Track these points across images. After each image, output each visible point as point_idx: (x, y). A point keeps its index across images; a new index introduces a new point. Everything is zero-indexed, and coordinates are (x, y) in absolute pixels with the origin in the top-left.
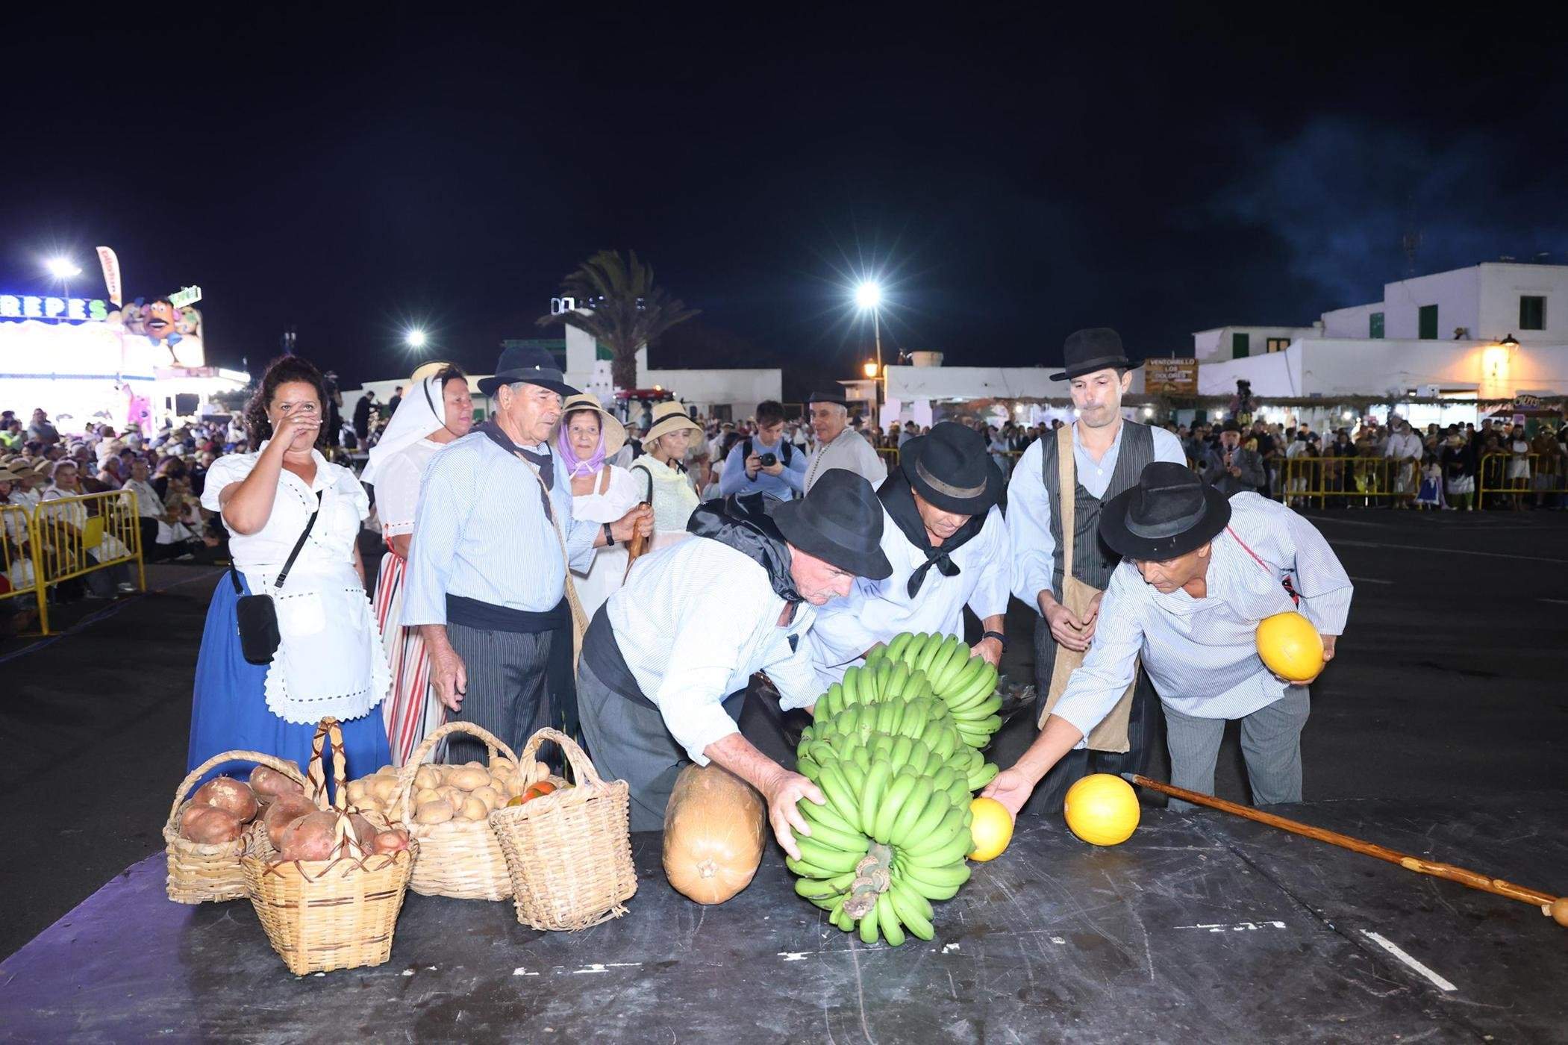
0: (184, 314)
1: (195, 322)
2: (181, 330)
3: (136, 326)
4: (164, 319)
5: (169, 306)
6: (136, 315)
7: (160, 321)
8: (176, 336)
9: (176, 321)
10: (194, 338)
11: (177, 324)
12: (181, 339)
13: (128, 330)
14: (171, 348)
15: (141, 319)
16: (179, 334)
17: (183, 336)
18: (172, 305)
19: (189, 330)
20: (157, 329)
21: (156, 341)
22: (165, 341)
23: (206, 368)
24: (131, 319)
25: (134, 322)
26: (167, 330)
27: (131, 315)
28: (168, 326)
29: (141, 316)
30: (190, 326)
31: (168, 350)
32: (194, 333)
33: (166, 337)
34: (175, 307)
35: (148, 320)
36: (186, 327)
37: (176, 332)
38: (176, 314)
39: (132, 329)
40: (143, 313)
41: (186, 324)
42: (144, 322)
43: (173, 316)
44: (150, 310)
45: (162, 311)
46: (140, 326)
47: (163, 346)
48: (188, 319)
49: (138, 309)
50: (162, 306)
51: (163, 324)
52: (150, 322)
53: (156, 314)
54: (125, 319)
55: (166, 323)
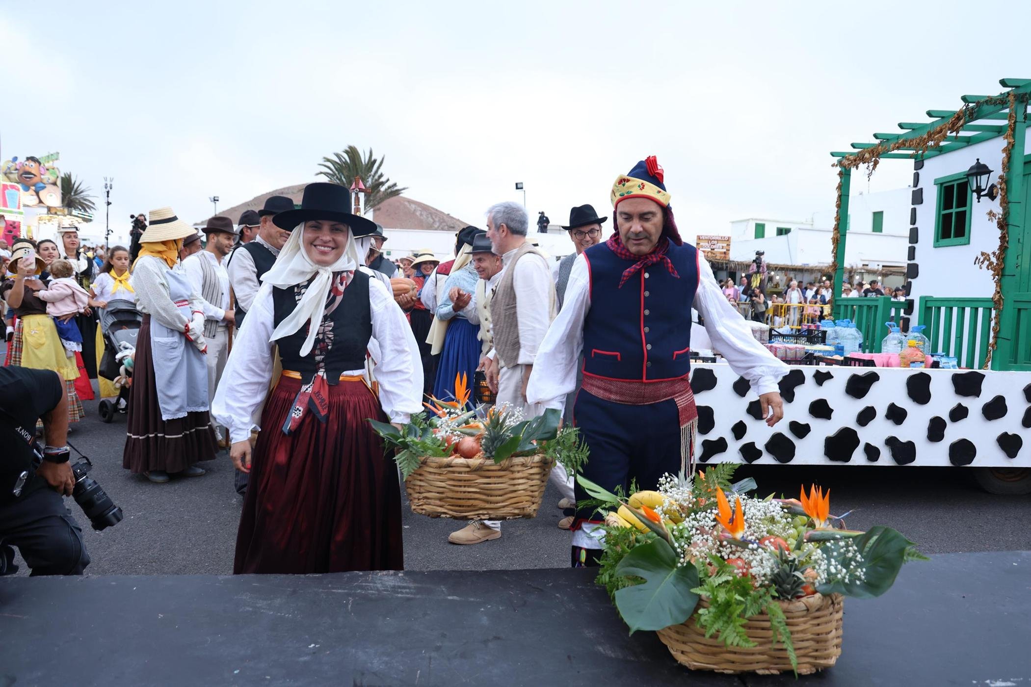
0: (48, 170)
1: (56, 176)
2: (45, 181)
3: (11, 176)
4: (33, 172)
5: (37, 164)
6: (13, 168)
7: (30, 173)
8: (42, 185)
9: (42, 174)
10: (54, 187)
11: (42, 177)
12: (45, 187)
13: (5, 178)
14: (37, 193)
15: (17, 171)
16: (44, 184)
17: (46, 185)
18: (40, 163)
19: (50, 181)
20: (28, 179)
21: (27, 188)
22: (33, 188)
23: (62, 209)
24: (8, 171)
25: (11, 173)
26: (35, 180)
28: (35, 178)
29: (16, 169)
30: (52, 179)
31: (34, 193)
32: (55, 184)
33: (34, 185)
34: (42, 165)
35: (21, 172)
36: (49, 179)
37: (42, 182)
38: (42, 169)
39: (8, 178)
40: (18, 168)
41: (48, 177)
42: (18, 173)
43: (40, 171)
44: (23, 166)
45: (32, 167)
46: (15, 176)
47: (31, 191)
48: (51, 174)
49: (14, 164)
50: (32, 163)
51: (32, 176)
52: (23, 174)
53: (27, 169)
54: (4, 171)
55: (35, 176)
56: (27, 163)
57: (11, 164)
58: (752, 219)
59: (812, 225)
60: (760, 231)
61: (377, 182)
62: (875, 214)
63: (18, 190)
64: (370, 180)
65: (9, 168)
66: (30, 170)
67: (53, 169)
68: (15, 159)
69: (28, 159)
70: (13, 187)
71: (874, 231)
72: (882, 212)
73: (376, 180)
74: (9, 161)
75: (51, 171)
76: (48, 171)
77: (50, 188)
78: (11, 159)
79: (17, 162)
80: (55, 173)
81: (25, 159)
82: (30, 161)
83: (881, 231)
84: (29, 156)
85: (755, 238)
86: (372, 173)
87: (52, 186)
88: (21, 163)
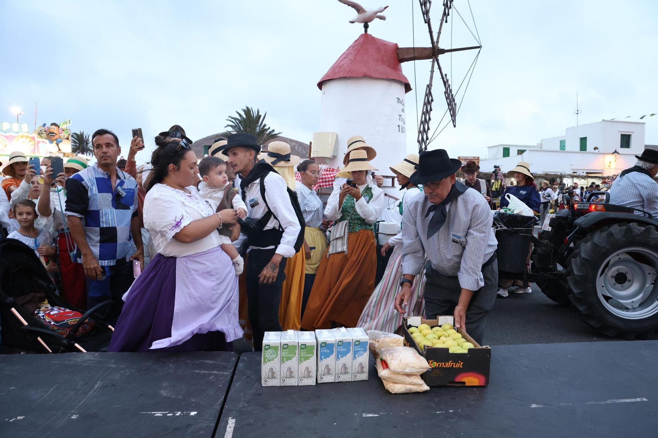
0: (63, 130)
1: (68, 134)
2: (62, 137)
3: (43, 135)
4: (55, 132)
5: (57, 127)
6: (43, 131)
7: (53, 133)
8: (60, 140)
9: (60, 133)
10: (68, 141)
11: (60, 135)
12: (62, 141)
13: (39, 136)
14: (58, 145)
15: (45, 132)
16: (62, 139)
18: (59, 127)
20: (52, 137)
21: (51, 142)
22: (55, 142)
26: (56, 137)
29: (45, 131)
30: (66, 136)
31: (56, 145)
32: (68, 139)
33: (56, 140)
37: (60, 138)
38: (60, 130)
39: (41, 136)
41: (64, 135)
44: (49, 128)
45: (54, 129)
47: (54, 144)
48: (66, 133)
49: (44, 128)
50: (55, 127)
52: (49, 134)
54: (38, 132)
55: (56, 134)
56: (51, 127)
57: (42, 128)
58: (501, 145)
59: (541, 147)
60: (506, 152)
61: (262, 130)
62: (581, 139)
63: (46, 143)
64: (258, 128)
65: (41, 131)
66: (53, 131)
67: (67, 130)
69: (52, 124)
70: (43, 142)
71: (581, 150)
72: (586, 138)
73: (262, 128)
75: (65, 131)
78: (42, 125)
79: (46, 127)
80: (68, 132)
81: (50, 125)
82: (53, 126)
83: (586, 150)
84: (52, 123)
85: (503, 157)
86: (259, 124)
87: (66, 140)
88: (48, 127)
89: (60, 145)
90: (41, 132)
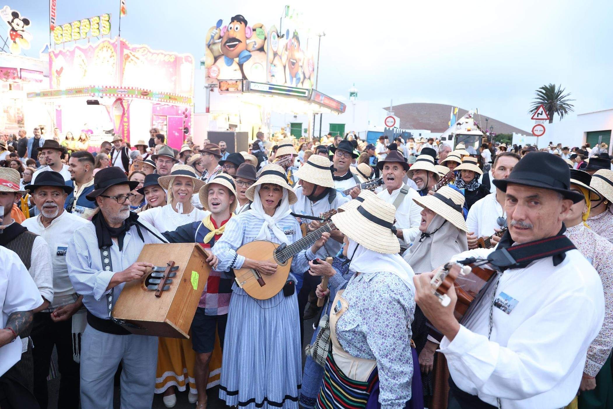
0: (254, 30)
1: (263, 38)
2: (250, 48)
4: (237, 38)
5: (243, 23)
6: (217, 36)
7: (235, 40)
8: (247, 53)
9: (247, 38)
11: (248, 41)
12: (250, 56)
13: (209, 52)
14: (241, 66)
15: (220, 40)
16: (249, 51)
17: (251, 53)
18: (246, 23)
19: (257, 46)
20: (232, 49)
21: (230, 61)
22: (237, 60)
25: (214, 44)
26: (240, 47)
27: (213, 37)
28: (241, 44)
29: (220, 37)
31: (237, 67)
32: (261, 50)
33: (238, 56)
34: (248, 25)
35: (225, 40)
36: (255, 44)
37: (247, 50)
38: (248, 31)
40: (222, 35)
41: (254, 41)
42: (221, 42)
43: (245, 33)
44: (228, 30)
45: (237, 30)
46: (218, 48)
47: (235, 66)
49: (217, 31)
50: (237, 25)
51: (237, 43)
52: (227, 42)
53: (232, 34)
54: (207, 43)
55: (239, 41)
56: (232, 25)
57: (215, 31)
63: (221, 64)
66: (234, 36)
68: (220, 22)
69: (233, 19)
74: (213, 28)
75: (258, 30)
76: (254, 32)
77: (256, 56)
78: (215, 25)
79: (221, 28)
80: (262, 33)
81: (230, 21)
82: (235, 21)
84: (234, 16)
87: (258, 52)
88: (225, 27)
89: (247, 66)
90: (212, 41)
